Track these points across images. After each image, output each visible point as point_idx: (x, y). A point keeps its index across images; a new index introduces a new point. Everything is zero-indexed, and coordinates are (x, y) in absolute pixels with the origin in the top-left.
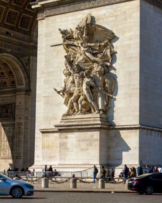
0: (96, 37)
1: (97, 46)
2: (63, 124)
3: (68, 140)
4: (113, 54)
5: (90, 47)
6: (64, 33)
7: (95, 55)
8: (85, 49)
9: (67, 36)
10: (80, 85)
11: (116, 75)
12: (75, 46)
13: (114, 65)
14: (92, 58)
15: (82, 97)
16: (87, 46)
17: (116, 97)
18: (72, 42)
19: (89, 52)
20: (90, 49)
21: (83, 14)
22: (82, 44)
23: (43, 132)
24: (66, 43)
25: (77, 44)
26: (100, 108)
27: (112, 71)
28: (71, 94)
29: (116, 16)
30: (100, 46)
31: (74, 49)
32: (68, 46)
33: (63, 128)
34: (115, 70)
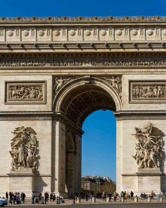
0: (155, 133)
1: (156, 138)
2: (140, 172)
3: (143, 180)
4: (163, 142)
5: (153, 137)
6: (137, 129)
7: (155, 141)
8: (151, 138)
9: (138, 131)
10: (149, 154)
11: (164, 152)
12: (143, 136)
13: (163, 147)
14: (154, 143)
15: (149, 160)
16: (152, 137)
17: (165, 162)
18: (141, 134)
19: (153, 140)
20: (153, 139)
21: (145, 121)
22: (149, 136)
23: (123, 175)
24: (138, 134)
25: (144, 135)
26: (158, 166)
27: (163, 150)
28: (142, 159)
29: (164, 125)
30: (157, 138)
31: (142, 138)
32: (139, 136)
33: (141, 174)
34: (164, 149)
